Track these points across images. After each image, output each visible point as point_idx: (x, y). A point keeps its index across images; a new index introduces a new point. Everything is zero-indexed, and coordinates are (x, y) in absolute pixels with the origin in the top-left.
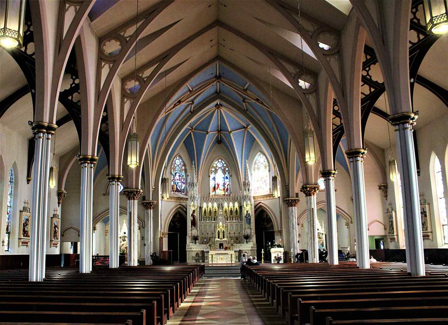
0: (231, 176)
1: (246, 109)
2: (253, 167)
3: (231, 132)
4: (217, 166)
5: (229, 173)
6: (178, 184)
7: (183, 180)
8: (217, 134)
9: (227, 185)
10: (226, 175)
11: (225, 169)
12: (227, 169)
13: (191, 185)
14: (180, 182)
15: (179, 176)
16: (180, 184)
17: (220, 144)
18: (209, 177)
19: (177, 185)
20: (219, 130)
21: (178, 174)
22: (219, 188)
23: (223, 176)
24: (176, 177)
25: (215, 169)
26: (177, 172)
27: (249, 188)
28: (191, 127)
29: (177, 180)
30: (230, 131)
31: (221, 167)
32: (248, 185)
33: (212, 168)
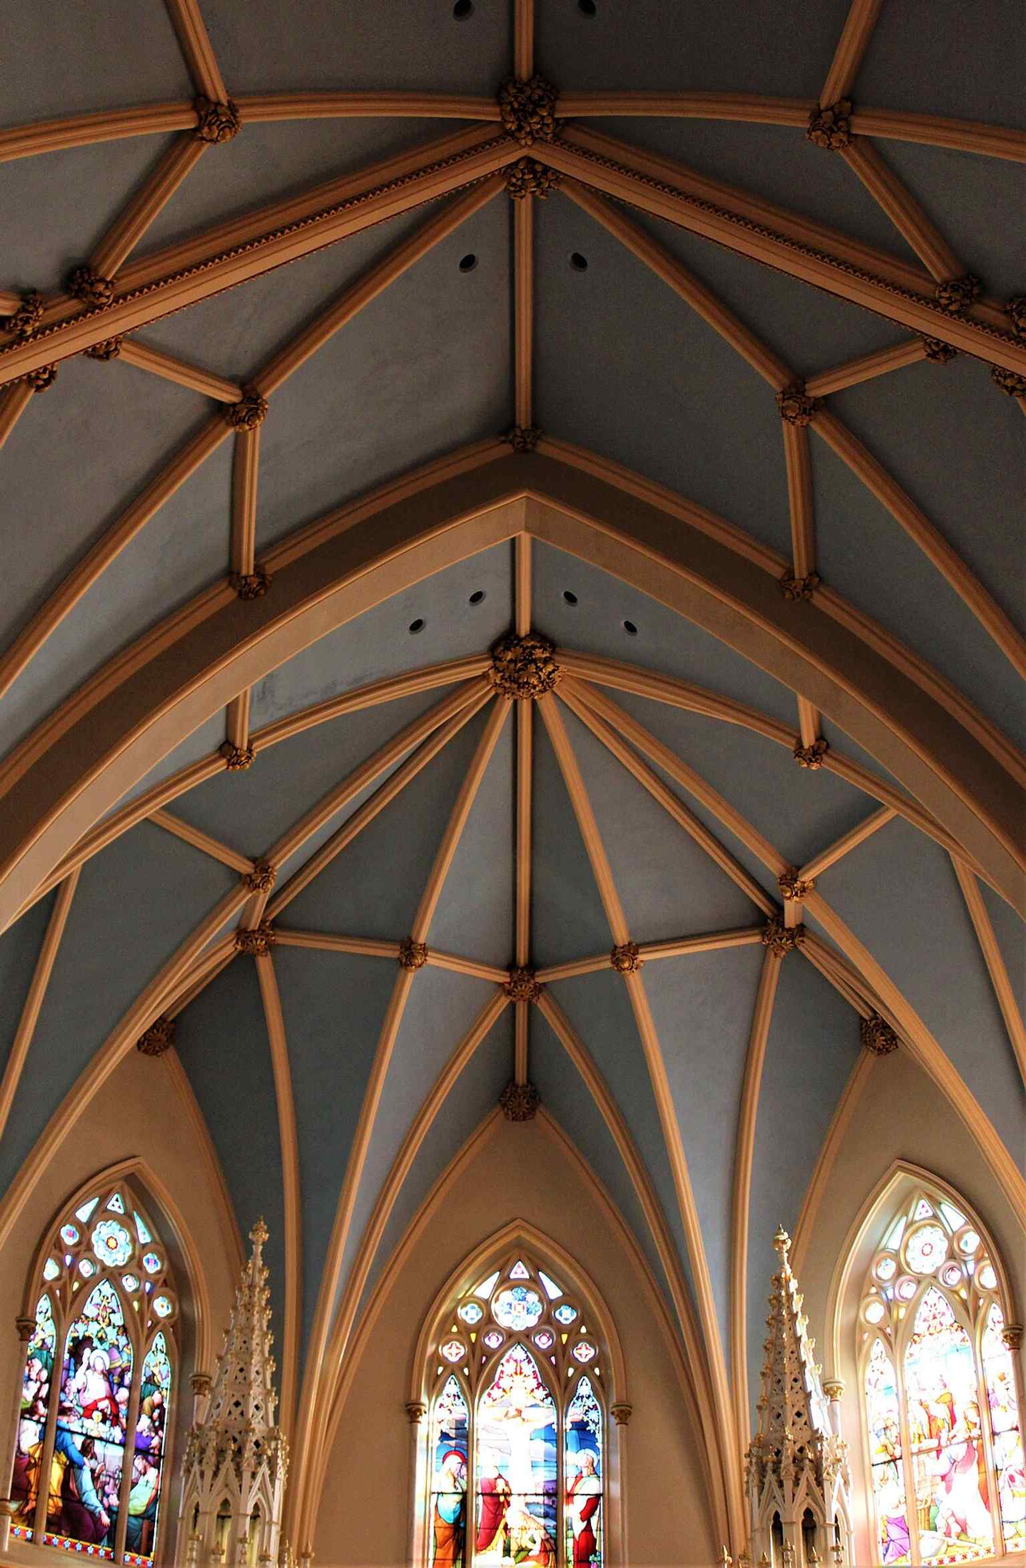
0: (624, 1414)
1: (801, 570)
2: (840, 1319)
3: (632, 950)
4: (488, 1321)
5: (601, 1387)
6: (86, 1450)
7: (144, 1423)
8: (504, 1002)
9: (580, 1503)
10: (575, 1413)
11: (562, 1352)
12: (584, 1353)
13: (210, 1453)
14: (117, 1434)
15: (108, 1374)
16: (113, 1456)
17: (527, 1115)
18: (413, 1412)
19: (71, 1469)
20: (522, 958)
21: (96, 1358)
22: (500, 1537)
23: (546, 1415)
24: (74, 1384)
25: (473, 1347)
26: (93, 1330)
27: (820, 1500)
28: (254, 860)
29: (88, 1411)
30: (621, 936)
31: (528, 1334)
32: (808, 1475)
33: (443, 1336)
